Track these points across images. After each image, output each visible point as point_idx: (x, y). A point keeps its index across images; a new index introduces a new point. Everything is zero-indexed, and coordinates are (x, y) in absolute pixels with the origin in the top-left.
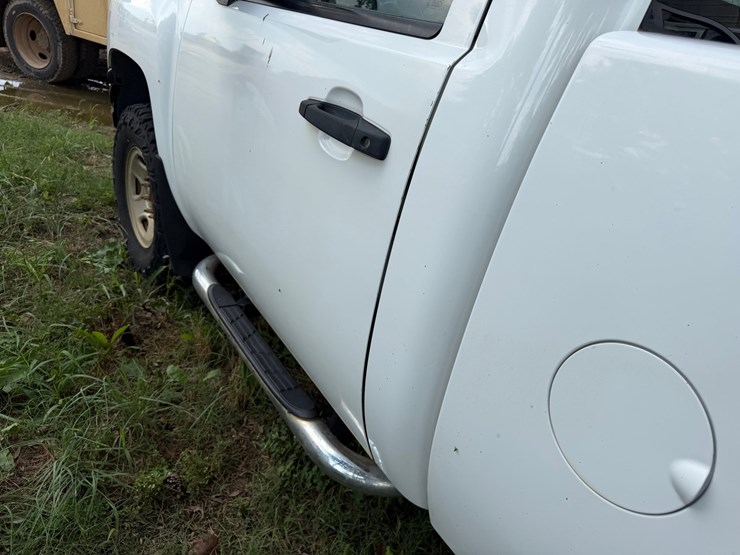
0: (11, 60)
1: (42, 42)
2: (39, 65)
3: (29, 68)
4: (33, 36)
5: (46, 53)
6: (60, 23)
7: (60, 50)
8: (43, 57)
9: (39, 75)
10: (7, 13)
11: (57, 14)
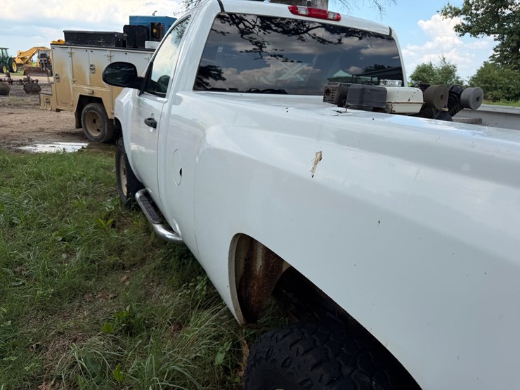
0: (84, 134)
1: (98, 124)
2: (96, 134)
3: (92, 137)
4: (94, 121)
5: (100, 129)
6: (106, 114)
7: (106, 126)
8: (99, 130)
9: (97, 139)
10: (83, 112)
11: (105, 110)
